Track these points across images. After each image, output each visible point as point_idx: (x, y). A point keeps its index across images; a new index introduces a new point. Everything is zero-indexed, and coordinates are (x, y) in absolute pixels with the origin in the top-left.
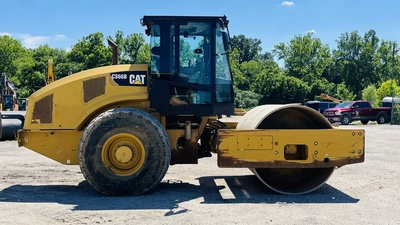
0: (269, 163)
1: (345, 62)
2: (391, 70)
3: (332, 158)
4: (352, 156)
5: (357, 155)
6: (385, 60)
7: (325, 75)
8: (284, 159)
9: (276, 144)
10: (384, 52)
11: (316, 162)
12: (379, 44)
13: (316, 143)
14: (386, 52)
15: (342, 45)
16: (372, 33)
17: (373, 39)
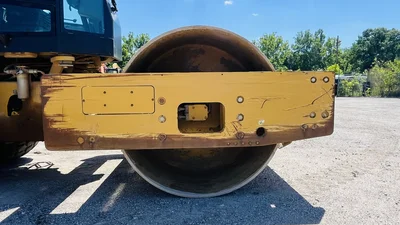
0: (148, 140)
1: (301, 53)
2: (334, 59)
3: (270, 129)
4: (310, 123)
5: (319, 121)
6: (330, 51)
7: (285, 64)
8: (177, 132)
9: (162, 101)
10: (329, 46)
11: (240, 136)
12: (326, 40)
13: (240, 100)
14: (330, 46)
15: (298, 41)
16: (320, 32)
17: (322, 36)
